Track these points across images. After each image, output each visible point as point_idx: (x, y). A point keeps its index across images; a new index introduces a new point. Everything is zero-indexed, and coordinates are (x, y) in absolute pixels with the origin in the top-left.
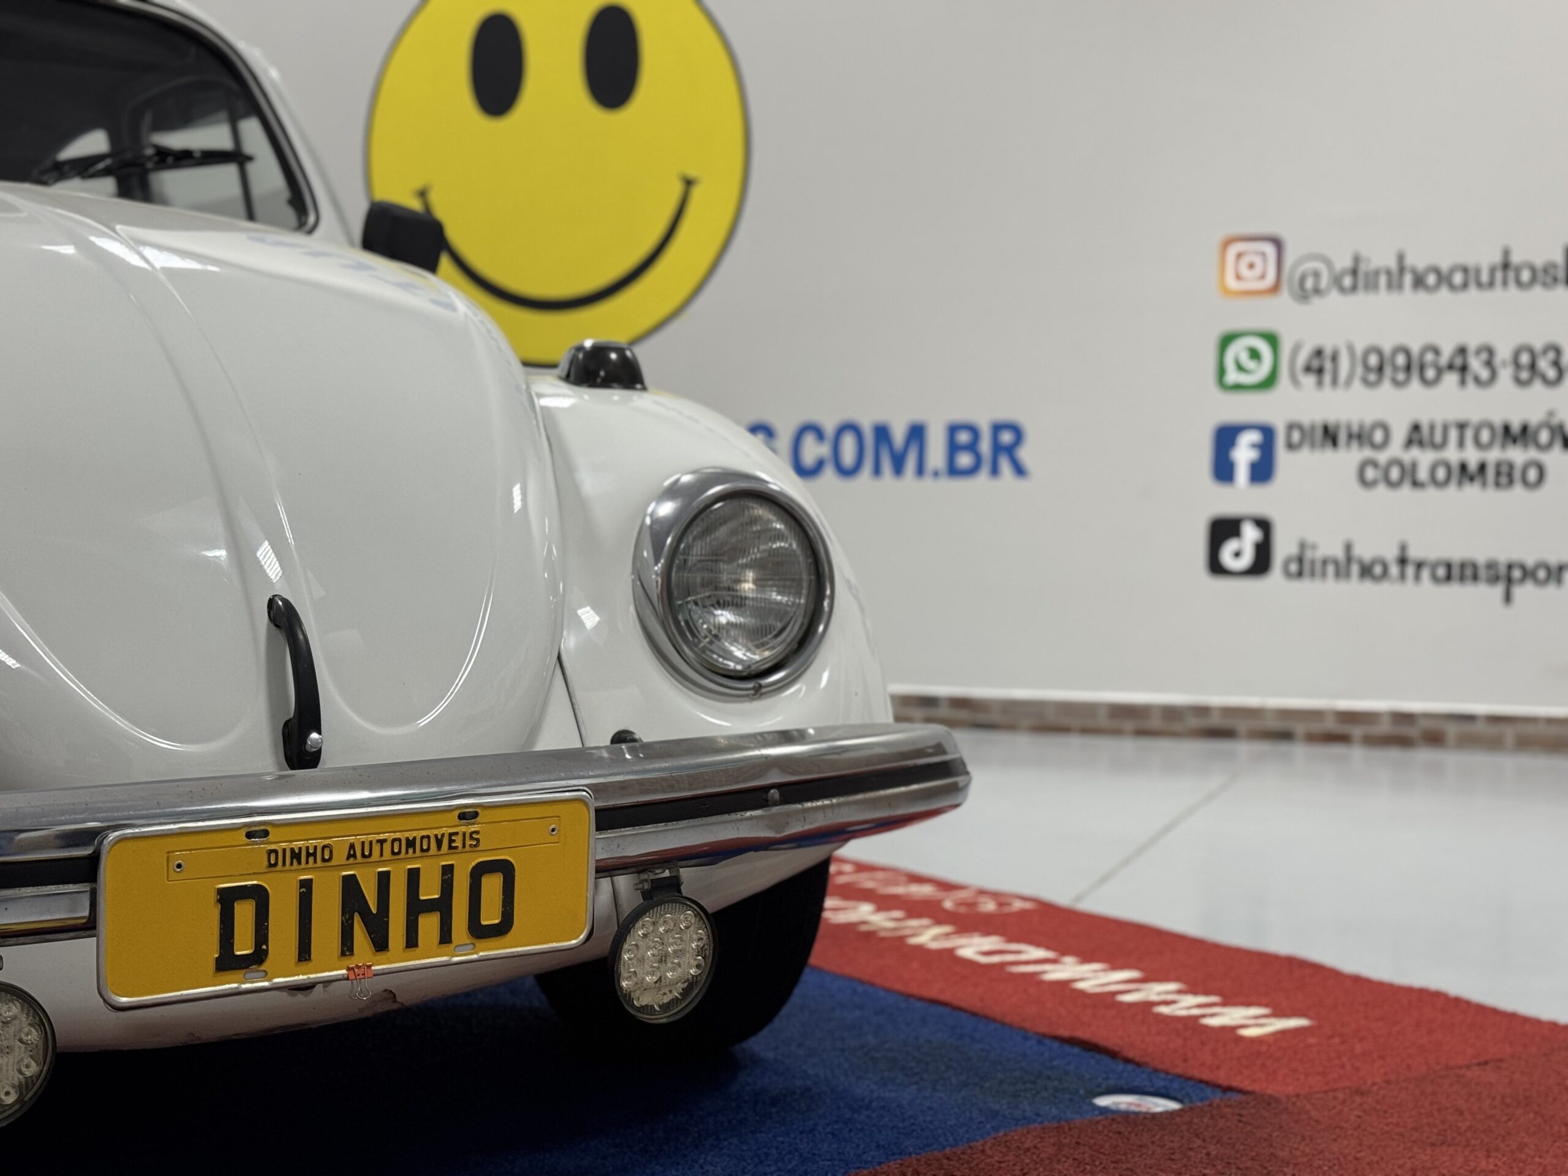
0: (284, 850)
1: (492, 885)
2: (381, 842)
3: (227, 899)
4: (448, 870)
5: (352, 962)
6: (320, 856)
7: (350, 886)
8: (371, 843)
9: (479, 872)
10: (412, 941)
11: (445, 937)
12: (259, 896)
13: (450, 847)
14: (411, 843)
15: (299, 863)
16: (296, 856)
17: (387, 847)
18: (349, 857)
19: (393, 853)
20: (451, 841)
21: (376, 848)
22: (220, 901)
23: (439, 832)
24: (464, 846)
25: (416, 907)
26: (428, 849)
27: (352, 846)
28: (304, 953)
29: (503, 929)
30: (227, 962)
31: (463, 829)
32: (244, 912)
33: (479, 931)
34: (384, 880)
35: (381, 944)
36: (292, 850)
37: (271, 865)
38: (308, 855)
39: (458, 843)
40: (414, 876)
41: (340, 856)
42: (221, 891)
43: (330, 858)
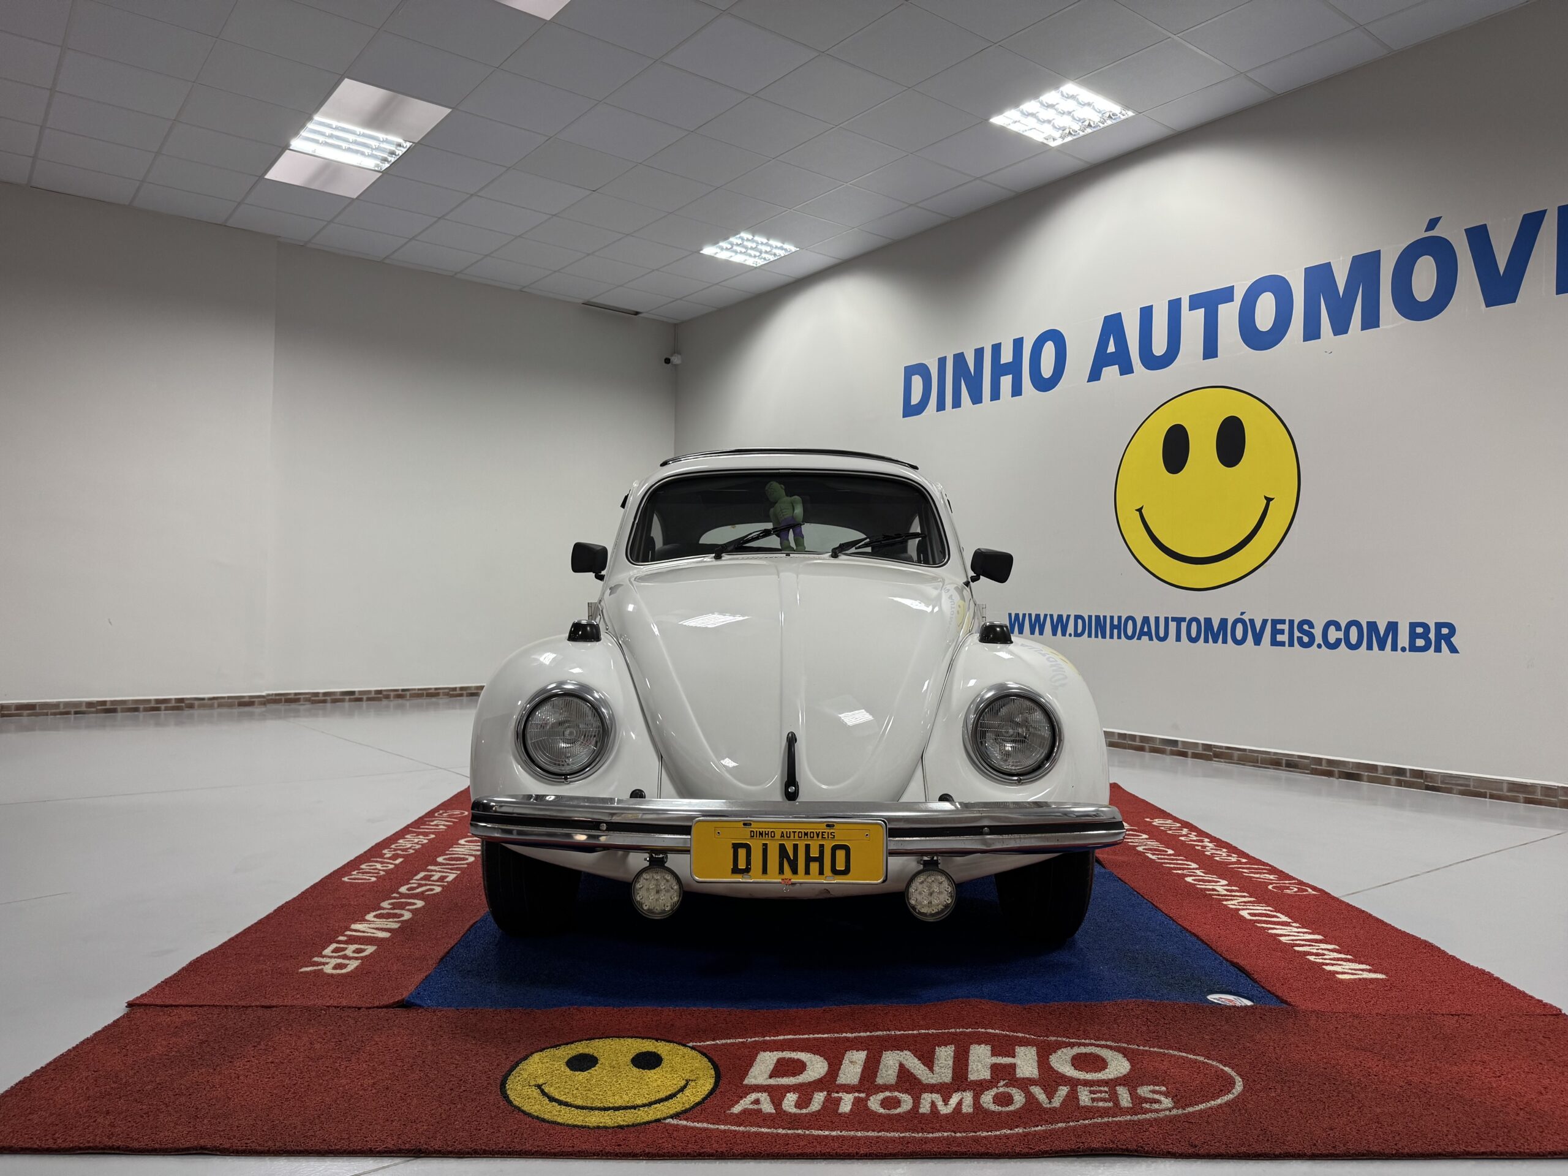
0: (757, 831)
1: (841, 855)
2: (794, 832)
3: (736, 847)
4: (822, 846)
5: (783, 877)
6: (771, 835)
7: (782, 847)
8: (790, 832)
9: (835, 848)
10: (807, 872)
11: (821, 872)
12: (747, 847)
13: (822, 837)
14: (806, 834)
15: (762, 836)
16: (761, 834)
17: (796, 834)
18: (781, 837)
19: (799, 837)
20: (823, 835)
21: (792, 834)
22: (733, 847)
23: (818, 831)
24: (828, 837)
25: (809, 859)
26: (813, 837)
27: (783, 832)
28: (765, 871)
29: (846, 871)
30: (736, 870)
31: (828, 831)
32: (742, 852)
33: (835, 872)
34: (796, 847)
35: (795, 871)
36: (760, 832)
37: (751, 836)
38: (766, 834)
39: (826, 836)
40: (808, 847)
41: (778, 836)
42: (733, 844)
43: (774, 836)
